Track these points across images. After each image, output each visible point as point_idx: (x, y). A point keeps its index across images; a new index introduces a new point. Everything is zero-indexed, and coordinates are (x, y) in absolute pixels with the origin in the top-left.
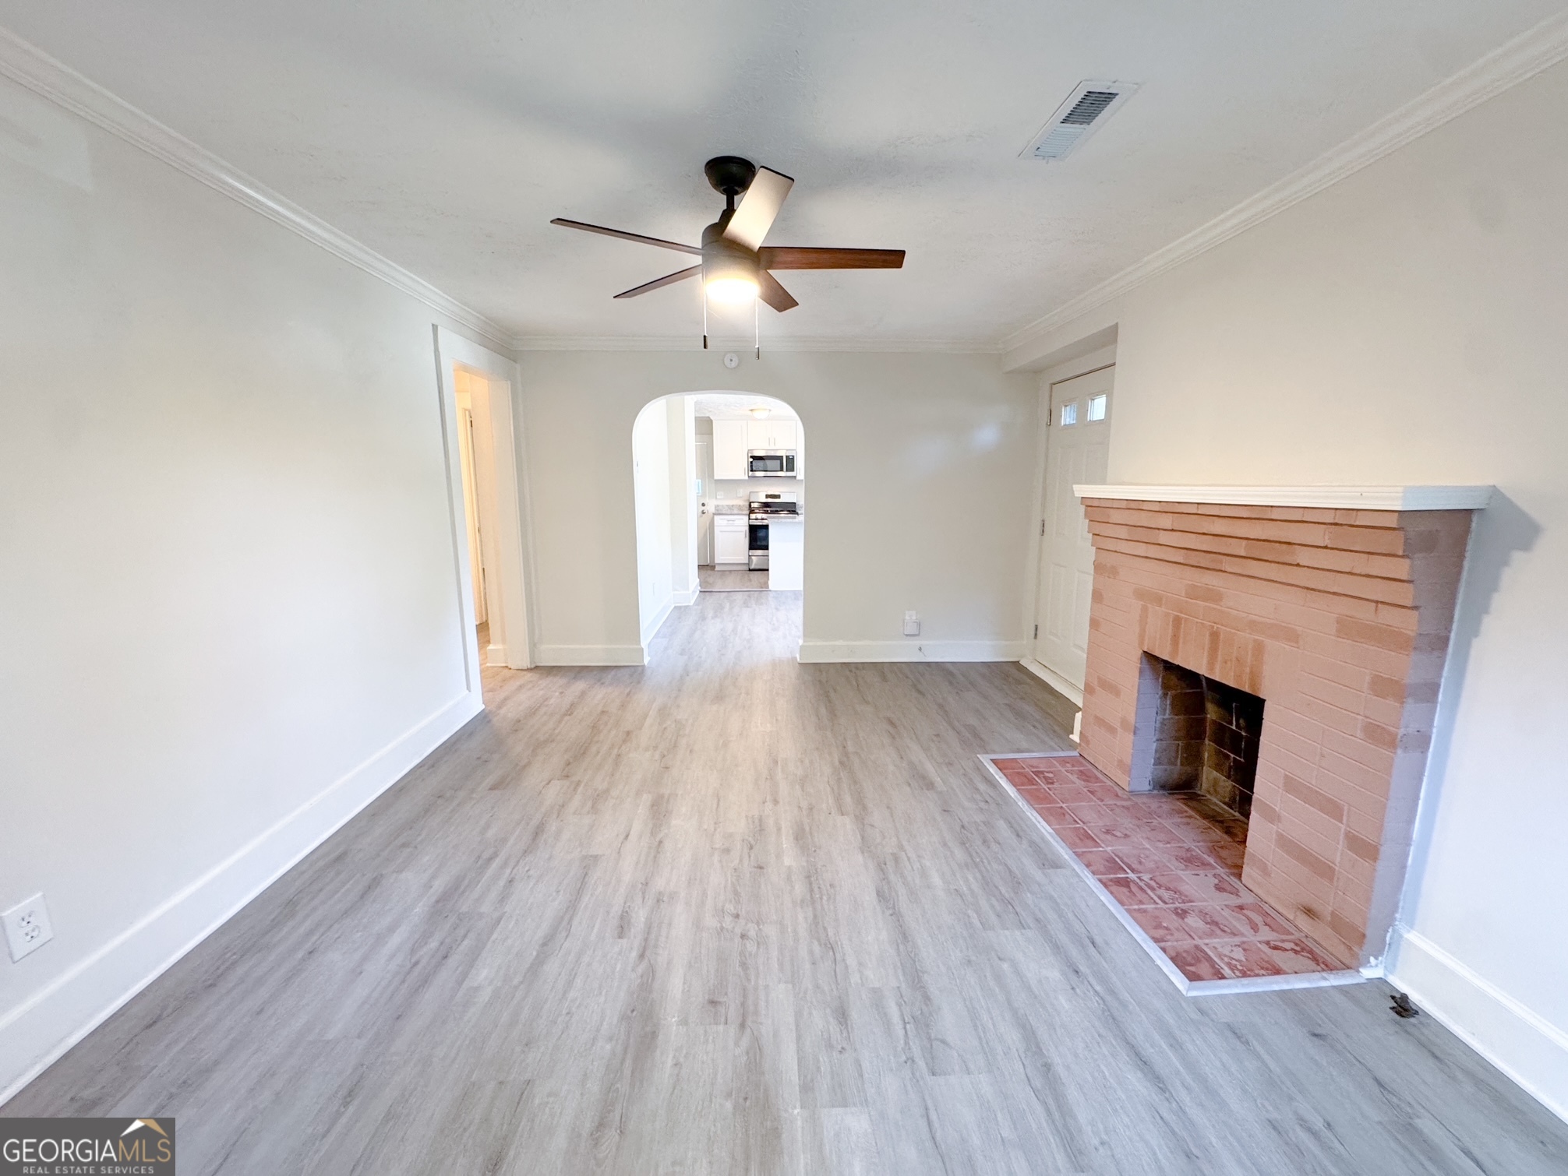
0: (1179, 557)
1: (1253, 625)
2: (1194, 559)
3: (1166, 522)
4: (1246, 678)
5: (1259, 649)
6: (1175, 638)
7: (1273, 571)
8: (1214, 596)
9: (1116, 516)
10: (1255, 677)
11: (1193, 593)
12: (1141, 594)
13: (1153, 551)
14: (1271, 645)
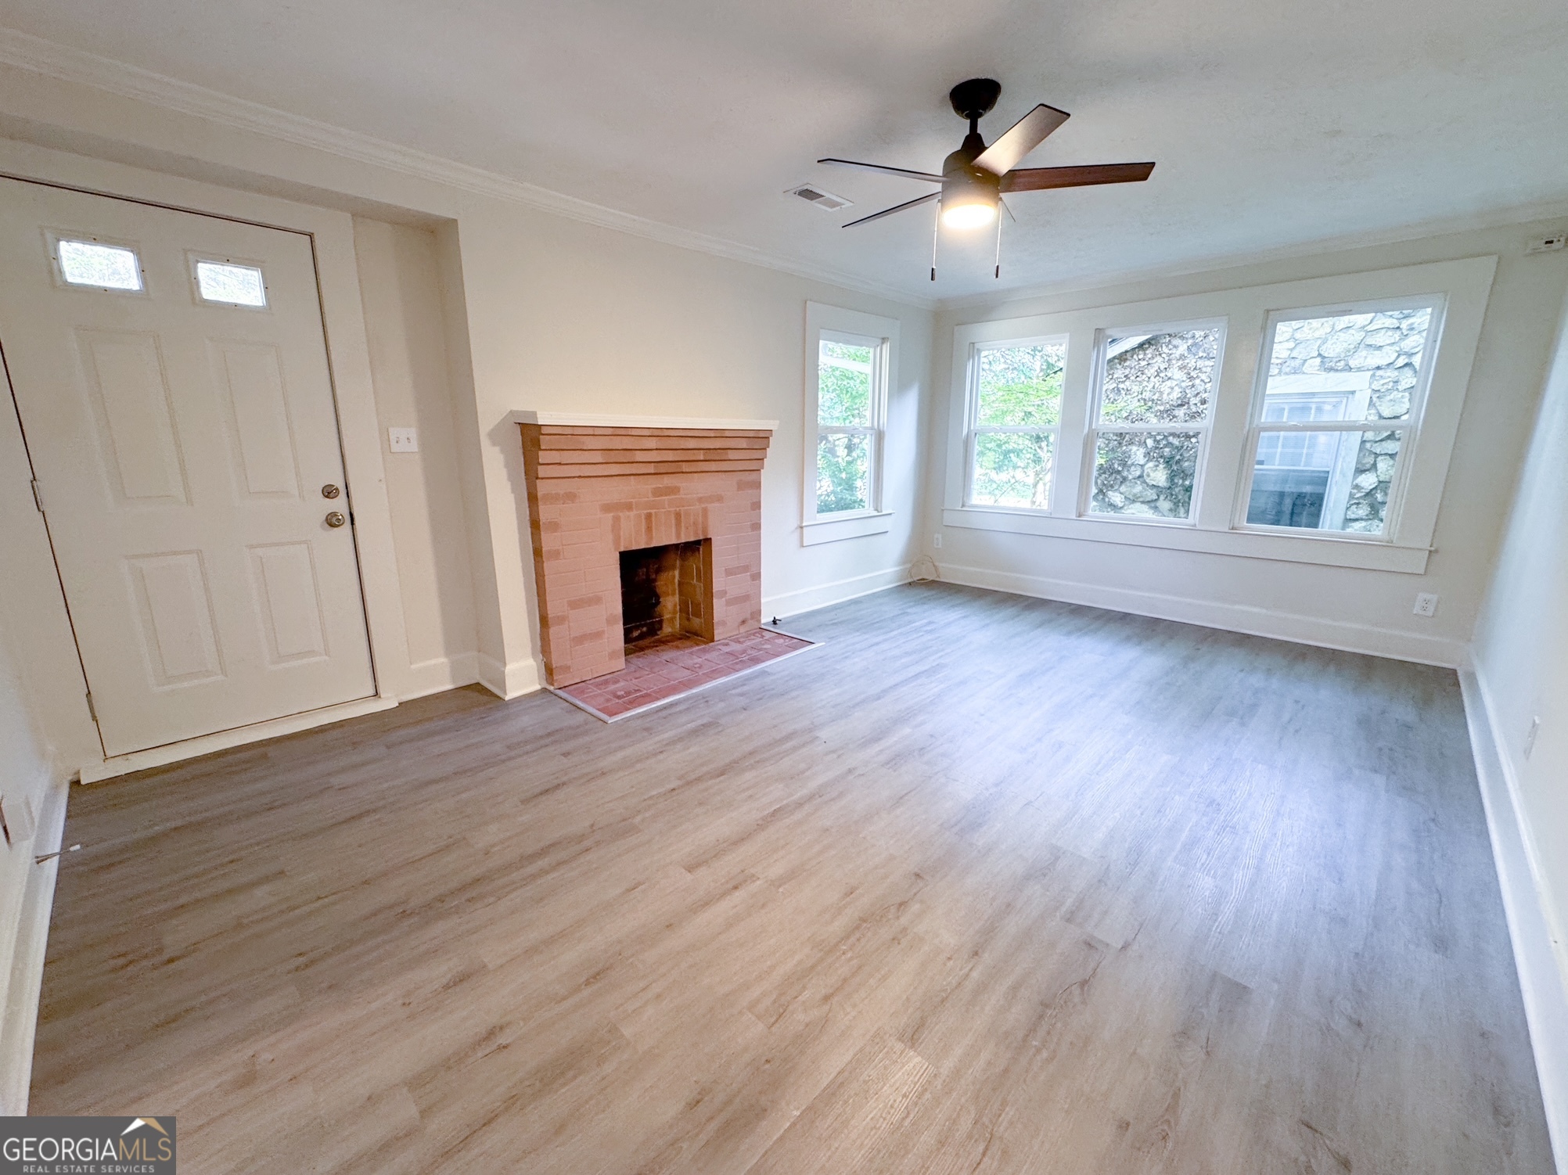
0: (651, 469)
1: (700, 500)
2: (663, 468)
3: (652, 443)
4: (700, 532)
5: (705, 511)
6: (649, 529)
7: (713, 466)
8: (674, 490)
9: (591, 443)
10: (705, 530)
11: (658, 492)
12: (607, 508)
13: (634, 469)
14: (710, 506)
